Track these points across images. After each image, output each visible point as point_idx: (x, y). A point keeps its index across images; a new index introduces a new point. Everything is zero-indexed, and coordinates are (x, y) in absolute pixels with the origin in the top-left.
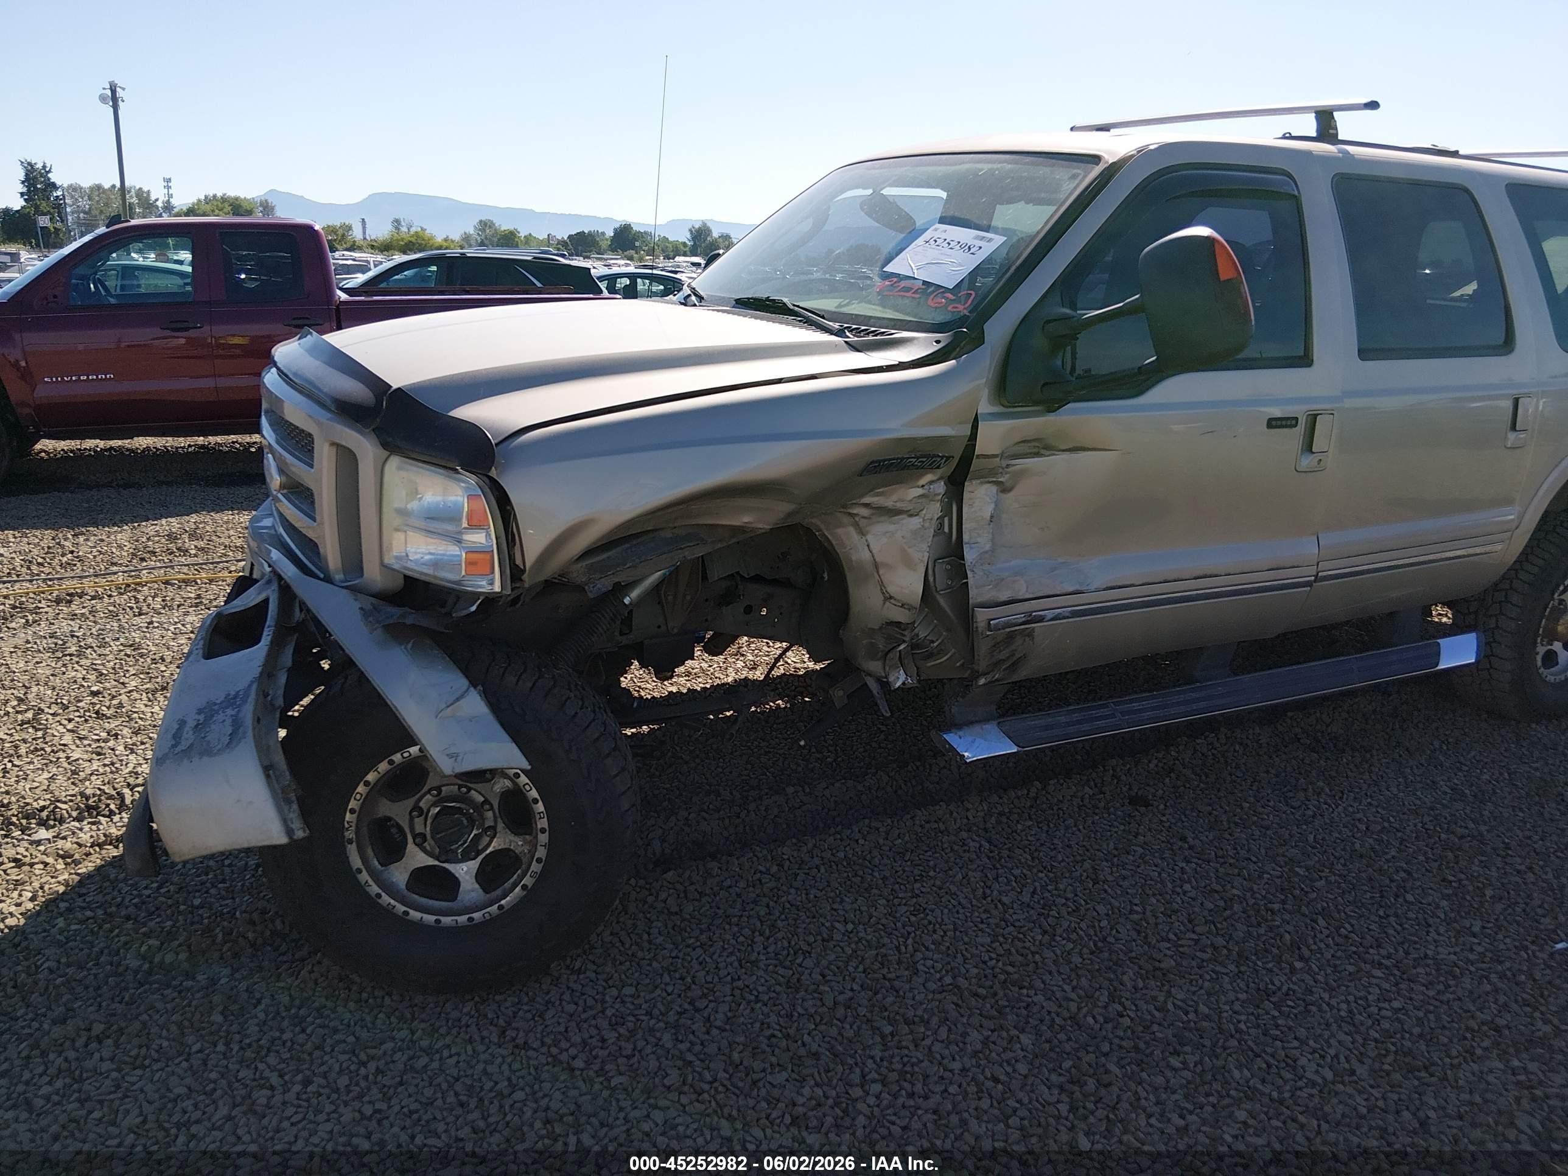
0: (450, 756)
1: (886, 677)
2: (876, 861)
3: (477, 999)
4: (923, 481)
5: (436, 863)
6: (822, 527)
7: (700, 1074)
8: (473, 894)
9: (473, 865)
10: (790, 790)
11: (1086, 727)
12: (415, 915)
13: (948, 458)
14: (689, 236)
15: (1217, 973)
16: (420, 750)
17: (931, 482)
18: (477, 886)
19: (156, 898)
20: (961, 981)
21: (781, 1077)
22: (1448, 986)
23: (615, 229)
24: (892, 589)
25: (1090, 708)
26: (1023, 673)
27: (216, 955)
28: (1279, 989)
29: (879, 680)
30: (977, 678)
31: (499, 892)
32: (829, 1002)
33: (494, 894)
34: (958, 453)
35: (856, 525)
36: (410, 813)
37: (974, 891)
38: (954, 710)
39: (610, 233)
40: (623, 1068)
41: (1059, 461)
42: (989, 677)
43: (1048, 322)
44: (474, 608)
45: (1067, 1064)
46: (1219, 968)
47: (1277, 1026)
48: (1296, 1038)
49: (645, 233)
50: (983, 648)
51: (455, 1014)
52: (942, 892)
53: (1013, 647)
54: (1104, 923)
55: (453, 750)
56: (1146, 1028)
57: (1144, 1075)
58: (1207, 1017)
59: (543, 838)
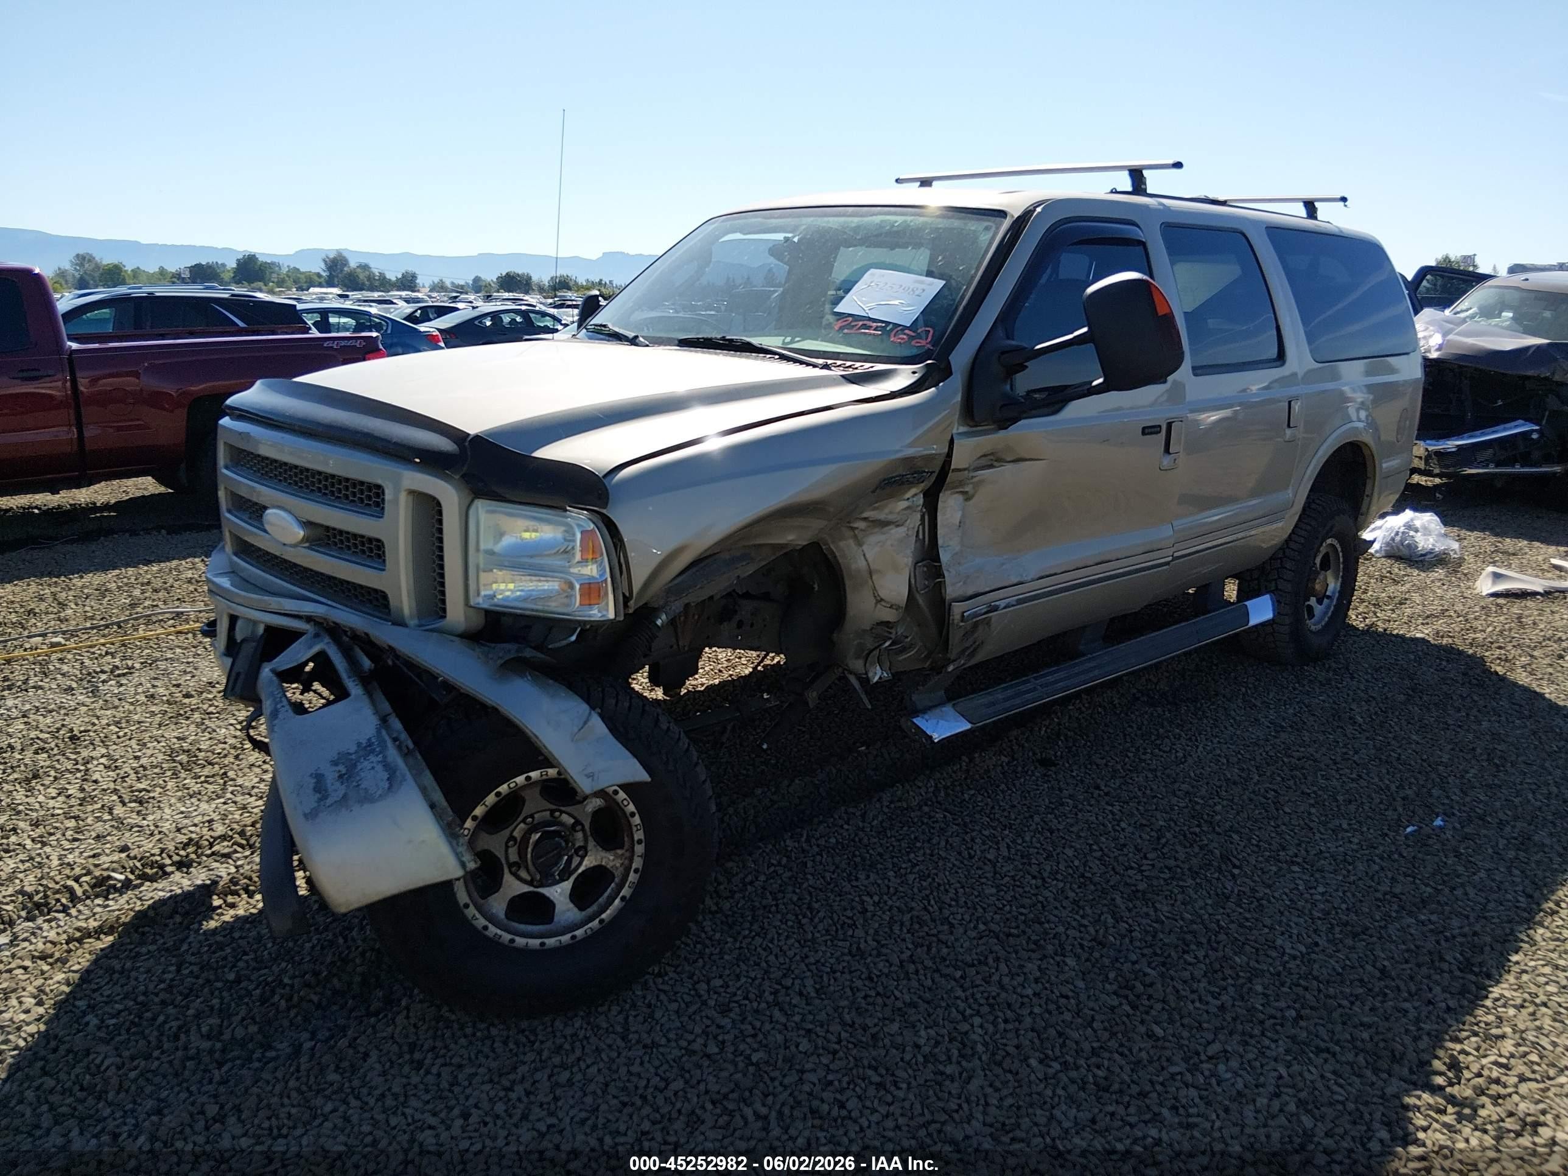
0: (588, 776)
1: (866, 673)
2: (865, 841)
3: (582, 1013)
4: (907, 496)
5: (531, 889)
6: (830, 541)
7: (825, 1038)
8: (569, 914)
9: (567, 885)
10: (759, 791)
11: (1018, 701)
12: (520, 941)
13: (932, 473)
14: (323, 266)
15: (1181, 887)
16: (559, 773)
17: (913, 496)
18: (571, 905)
19: (182, 980)
20: (993, 926)
21: (895, 1027)
22: (1349, 872)
23: (238, 260)
24: (883, 593)
25: (1017, 685)
26: (979, 658)
27: (286, 1023)
28: (1232, 892)
29: (859, 678)
30: (948, 664)
31: (594, 908)
32: (897, 962)
33: (590, 910)
34: (937, 467)
35: (855, 537)
36: (507, 843)
37: (960, 853)
38: (914, 697)
39: (232, 264)
40: (755, 1046)
41: (1007, 470)
42: (956, 664)
43: (1003, 353)
44: (573, 638)
45: (1112, 975)
46: (1181, 883)
47: (1247, 920)
48: (1264, 926)
49: (273, 263)
50: (955, 637)
51: (569, 1031)
52: (935, 858)
53: (976, 635)
54: (1077, 863)
55: (590, 770)
56: (1154, 937)
57: (1172, 972)
58: (1193, 922)
59: (639, 849)
